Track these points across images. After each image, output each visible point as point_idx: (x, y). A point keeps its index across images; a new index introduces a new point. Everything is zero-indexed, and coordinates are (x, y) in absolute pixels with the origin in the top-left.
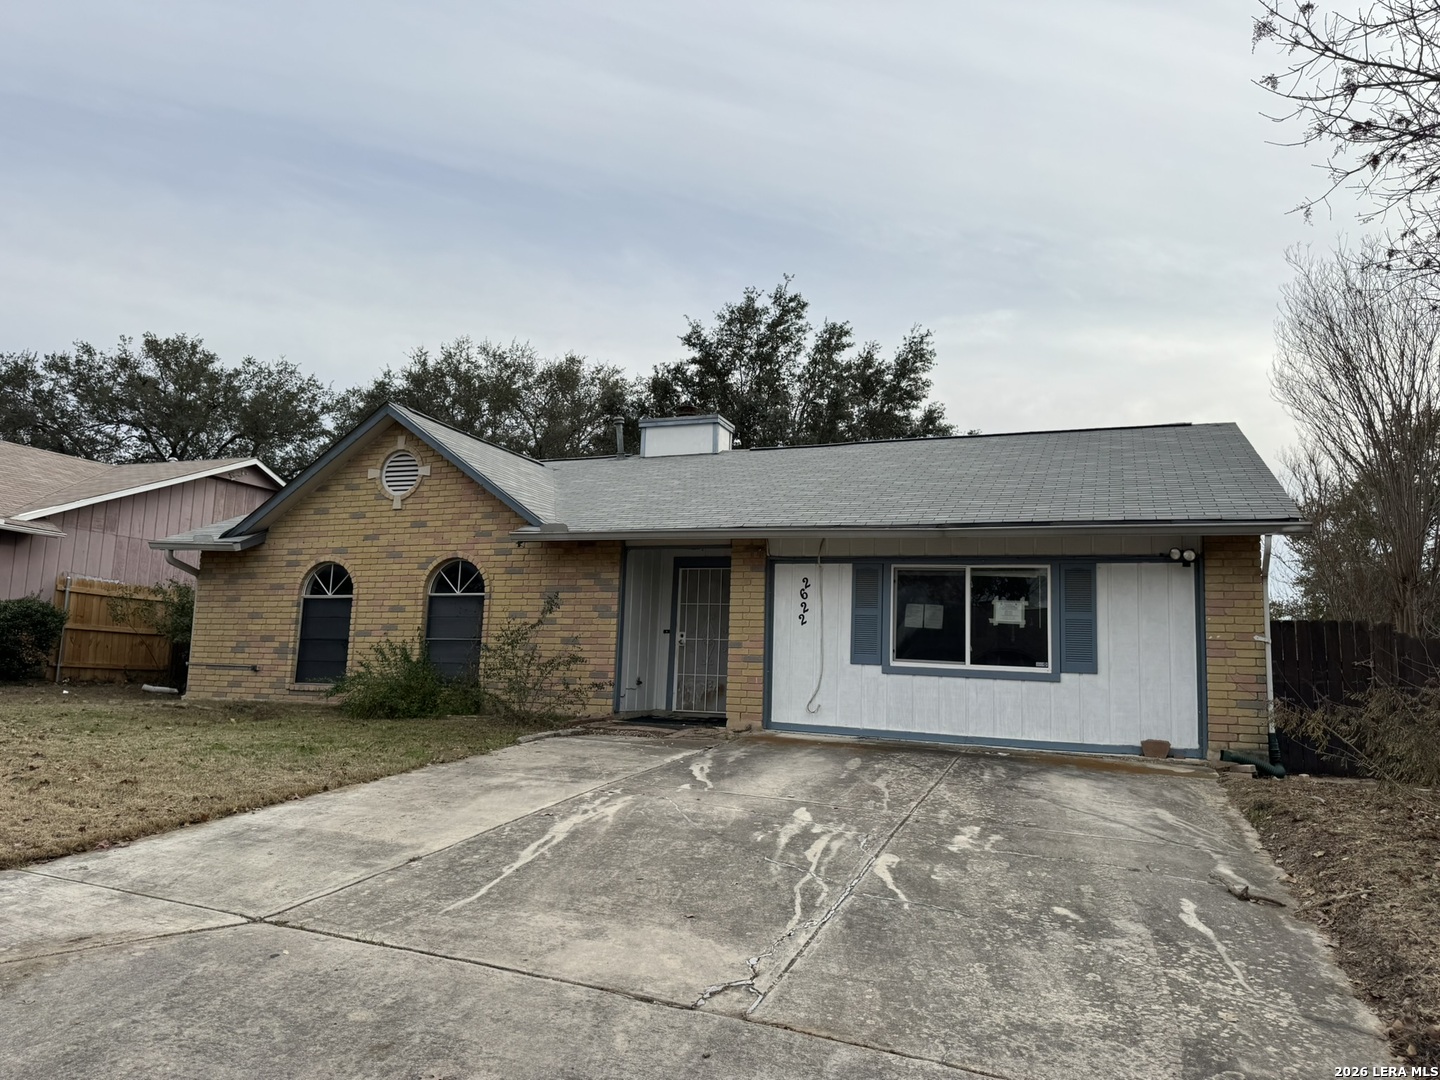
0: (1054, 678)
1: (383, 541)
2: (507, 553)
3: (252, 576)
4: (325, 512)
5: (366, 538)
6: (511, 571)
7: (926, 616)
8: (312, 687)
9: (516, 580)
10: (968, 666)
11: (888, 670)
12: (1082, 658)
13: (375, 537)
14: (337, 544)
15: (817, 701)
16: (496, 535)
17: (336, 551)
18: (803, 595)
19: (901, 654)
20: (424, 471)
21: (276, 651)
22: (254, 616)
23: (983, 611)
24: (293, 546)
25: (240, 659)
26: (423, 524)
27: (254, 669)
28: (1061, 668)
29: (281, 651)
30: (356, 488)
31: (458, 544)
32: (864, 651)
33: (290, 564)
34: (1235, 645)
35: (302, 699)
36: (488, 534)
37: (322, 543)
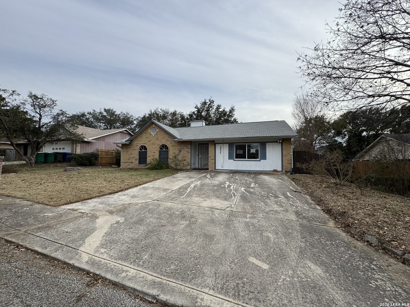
0: (260, 161)
1: (152, 142)
2: (172, 143)
3: (130, 148)
4: (142, 137)
5: (149, 141)
6: (173, 146)
7: (241, 152)
8: (141, 165)
9: (174, 148)
10: (247, 159)
11: (234, 160)
12: (264, 157)
13: (150, 141)
14: (144, 142)
15: (223, 165)
16: (170, 140)
17: (144, 143)
18: (221, 149)
19: (236, 158)
20: (158, 130)
21: (135, 160)
22: (131, 154)
23: (249, 150)
24: (137, 143)
25: (129, 161)
26: (158, 139)
27: (132, 162)
28: (261, 159)
29: (136, 160)
30: (147, 133)
31: (164, 142)
32: (230, 157)
33: (136, 146)
34: (287, 155)
35: (140, 167)
36: (169, 140)
37: (141, 142)
